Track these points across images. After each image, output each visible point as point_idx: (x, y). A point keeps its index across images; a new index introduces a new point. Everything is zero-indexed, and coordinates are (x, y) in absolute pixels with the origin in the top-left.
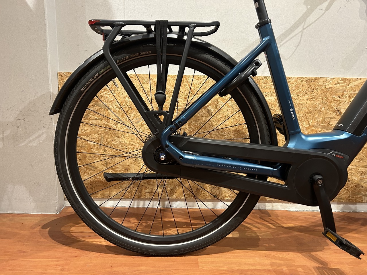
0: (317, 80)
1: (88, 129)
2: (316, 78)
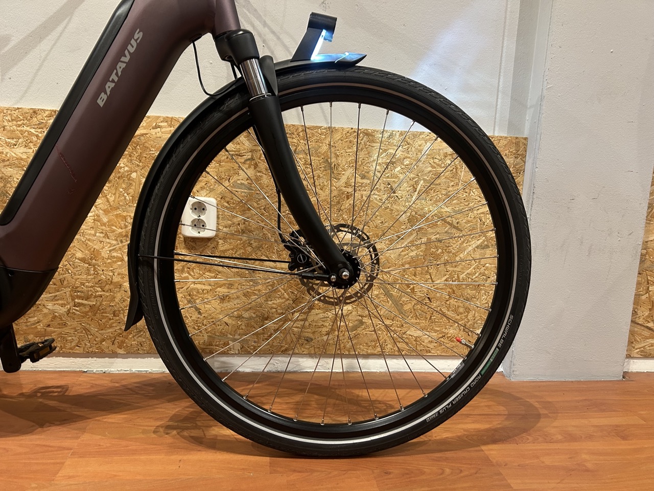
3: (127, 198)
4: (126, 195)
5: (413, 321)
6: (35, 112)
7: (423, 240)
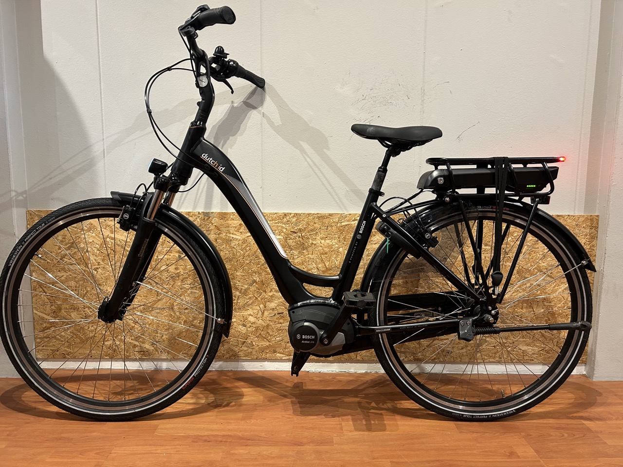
0: (331, 217)
1: (63, 276)
2: (329, 214)
3: (337, 263)
4: (336, 261)
5: (522, 340)
6: (285, 215)
7: (527, 285)
